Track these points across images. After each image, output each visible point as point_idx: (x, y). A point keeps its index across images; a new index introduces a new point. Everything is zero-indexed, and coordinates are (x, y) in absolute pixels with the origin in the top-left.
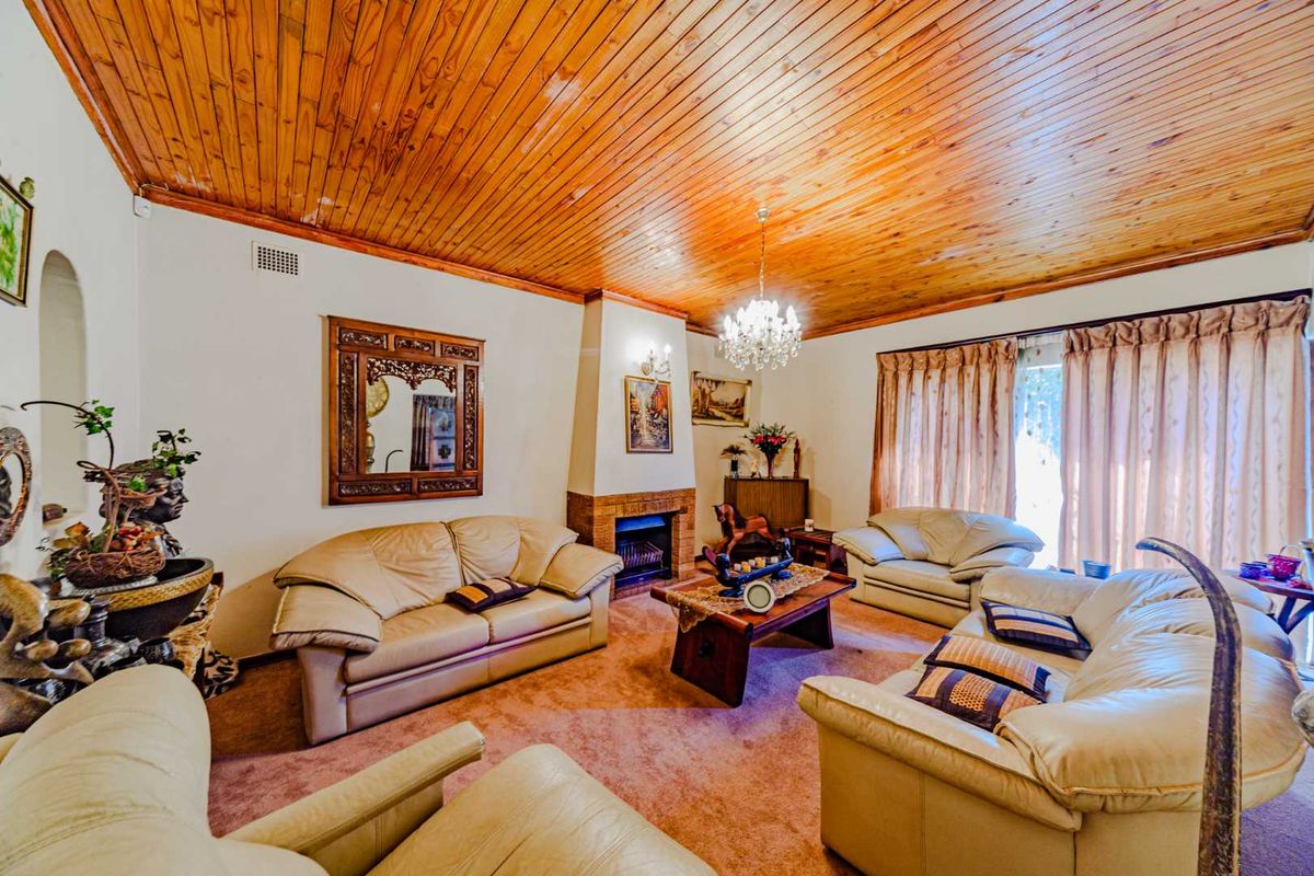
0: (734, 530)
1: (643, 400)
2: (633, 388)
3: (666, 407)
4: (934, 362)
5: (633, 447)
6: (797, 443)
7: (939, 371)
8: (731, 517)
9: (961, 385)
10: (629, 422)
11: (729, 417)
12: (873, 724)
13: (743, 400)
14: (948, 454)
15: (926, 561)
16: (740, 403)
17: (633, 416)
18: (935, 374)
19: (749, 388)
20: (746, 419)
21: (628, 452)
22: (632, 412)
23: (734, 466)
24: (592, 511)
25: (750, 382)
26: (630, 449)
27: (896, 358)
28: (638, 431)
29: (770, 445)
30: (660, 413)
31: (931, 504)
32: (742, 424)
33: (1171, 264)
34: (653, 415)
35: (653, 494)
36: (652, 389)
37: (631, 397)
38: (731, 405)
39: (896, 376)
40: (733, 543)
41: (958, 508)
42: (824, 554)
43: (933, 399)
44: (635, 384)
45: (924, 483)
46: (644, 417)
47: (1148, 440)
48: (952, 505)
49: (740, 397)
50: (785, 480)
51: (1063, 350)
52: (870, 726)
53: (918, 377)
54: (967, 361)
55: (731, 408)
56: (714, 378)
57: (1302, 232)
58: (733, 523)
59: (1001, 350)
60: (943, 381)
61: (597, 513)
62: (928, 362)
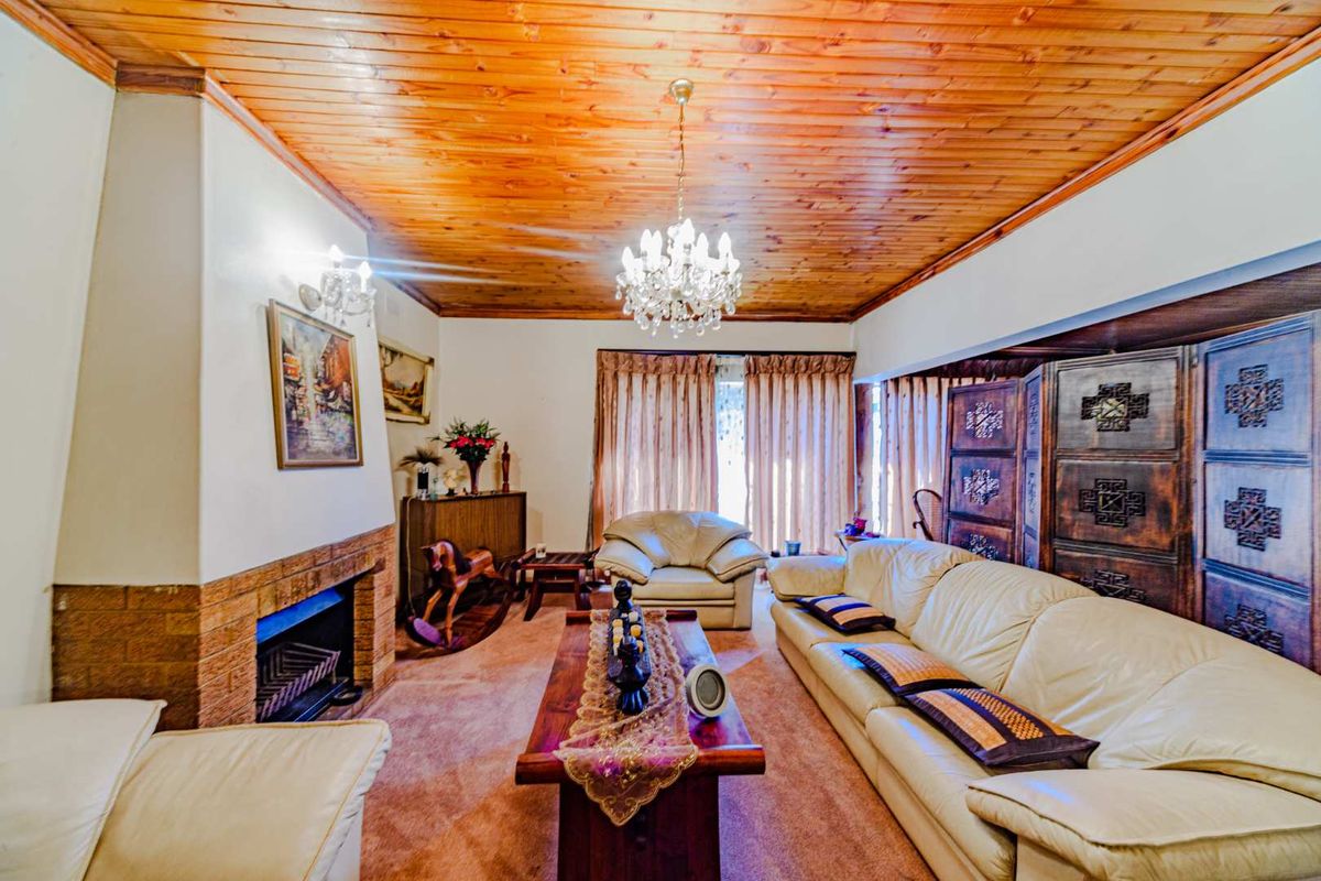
0: (456, 579)
1: (307, 359)
2: (287, 329)
3: (347, 379)
4: (652, 367)
5: (292, 456)
6: (506, 447)
7: (655, 377)
8: (451, 559)
9: (675, 392)
10: (283, 402)
11: (405, 409)
12: (1225, 854)
13: (422, 384)
14: (665, 456)
15: (669, 566)
16: (419, 389)
17: (290, 390)
18: (652, 379)
19: (429, 368)
20: (426, 412)
21: (281, 466)
22: (287, 381)
23: (423, 481)
24: (196, 621)
25: (431, 361)
26: (286, 460)
27: (617, 357)
28: (301, 423)
29: (472, 447)
30: (338, 390)
31: (652, 508)
32: (422, 420)
33: (797, 320)
34: (326, 393)
35: (332, 548)
36: (324, 340)
37: (285, 349)
38: (408, 390)
39: (616, 375)
40: (455, 598)
41: (672, 508)
42: (571, 581)
43: (651, 402)
44: (291, 324)
45: (645, 488)
46: (311, 395)
47: (789, 445)
48: (668, 507)
49: (419, 381)
50: (493, 496)
51: (743, 371)
52: (1222, 859)
53: (637, 380)
54: (679, 371)
55: (409, 395)
56: (390, 345)
57: (849, 317)
58: (452, 568)
59: (705, 363)
60: (659, 387)
61: (208, 624)
62: (646, 367)
